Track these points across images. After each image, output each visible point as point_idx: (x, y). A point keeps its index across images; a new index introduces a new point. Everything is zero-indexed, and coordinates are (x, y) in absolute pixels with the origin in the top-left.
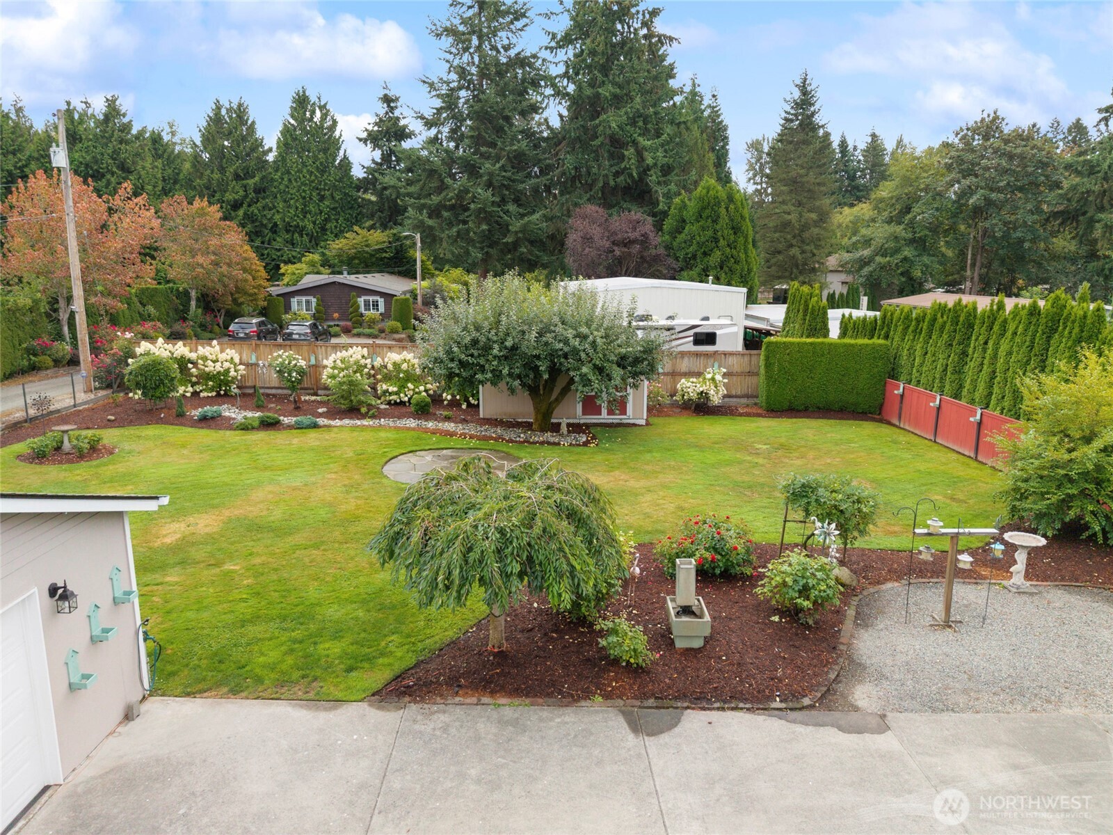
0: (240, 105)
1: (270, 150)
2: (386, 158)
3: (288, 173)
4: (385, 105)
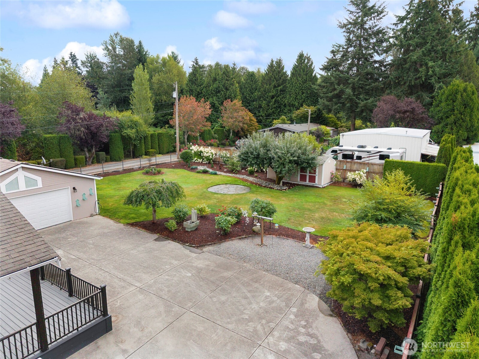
0: (280, 60)
1: (288, 76)
3: (292, 84)
4: (332, 54)
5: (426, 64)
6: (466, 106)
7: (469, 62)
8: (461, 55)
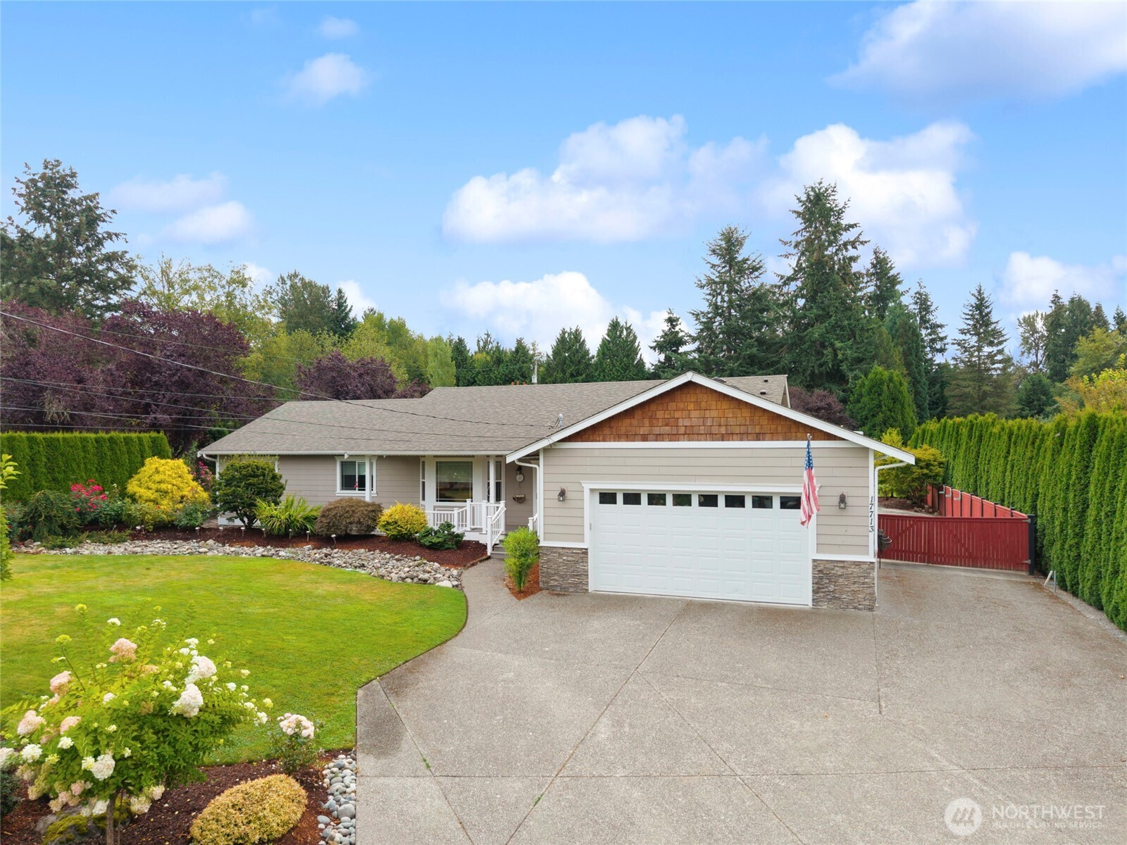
0: (577, 330)
1: (593, 357)
2: (668, 359)
3: (604, 371)
4: (669, 324)
5: (832, 345)
6: (895, 400)
7: (885, 344)
8: (874, 333)
